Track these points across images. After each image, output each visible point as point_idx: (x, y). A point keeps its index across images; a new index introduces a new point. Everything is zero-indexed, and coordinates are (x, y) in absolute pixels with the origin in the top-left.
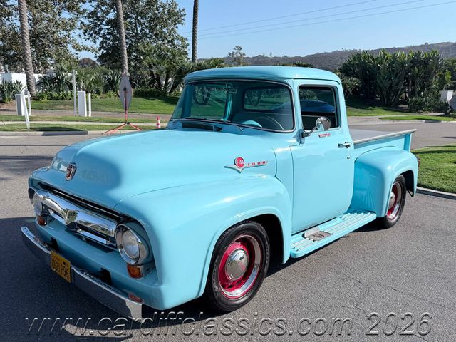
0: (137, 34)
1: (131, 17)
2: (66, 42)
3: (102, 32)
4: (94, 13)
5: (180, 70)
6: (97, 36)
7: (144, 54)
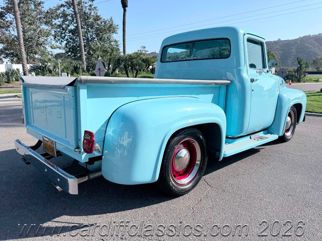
0: (88, 38)
1: (84, 28)
2: (45, 44)
3: (66, 37)
4: (60, 26)
5: (119, 60)
6: (63, 40)
7: (94, 50)
